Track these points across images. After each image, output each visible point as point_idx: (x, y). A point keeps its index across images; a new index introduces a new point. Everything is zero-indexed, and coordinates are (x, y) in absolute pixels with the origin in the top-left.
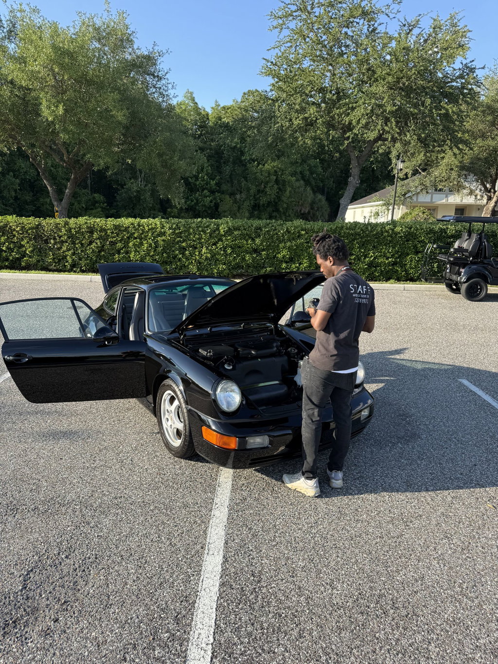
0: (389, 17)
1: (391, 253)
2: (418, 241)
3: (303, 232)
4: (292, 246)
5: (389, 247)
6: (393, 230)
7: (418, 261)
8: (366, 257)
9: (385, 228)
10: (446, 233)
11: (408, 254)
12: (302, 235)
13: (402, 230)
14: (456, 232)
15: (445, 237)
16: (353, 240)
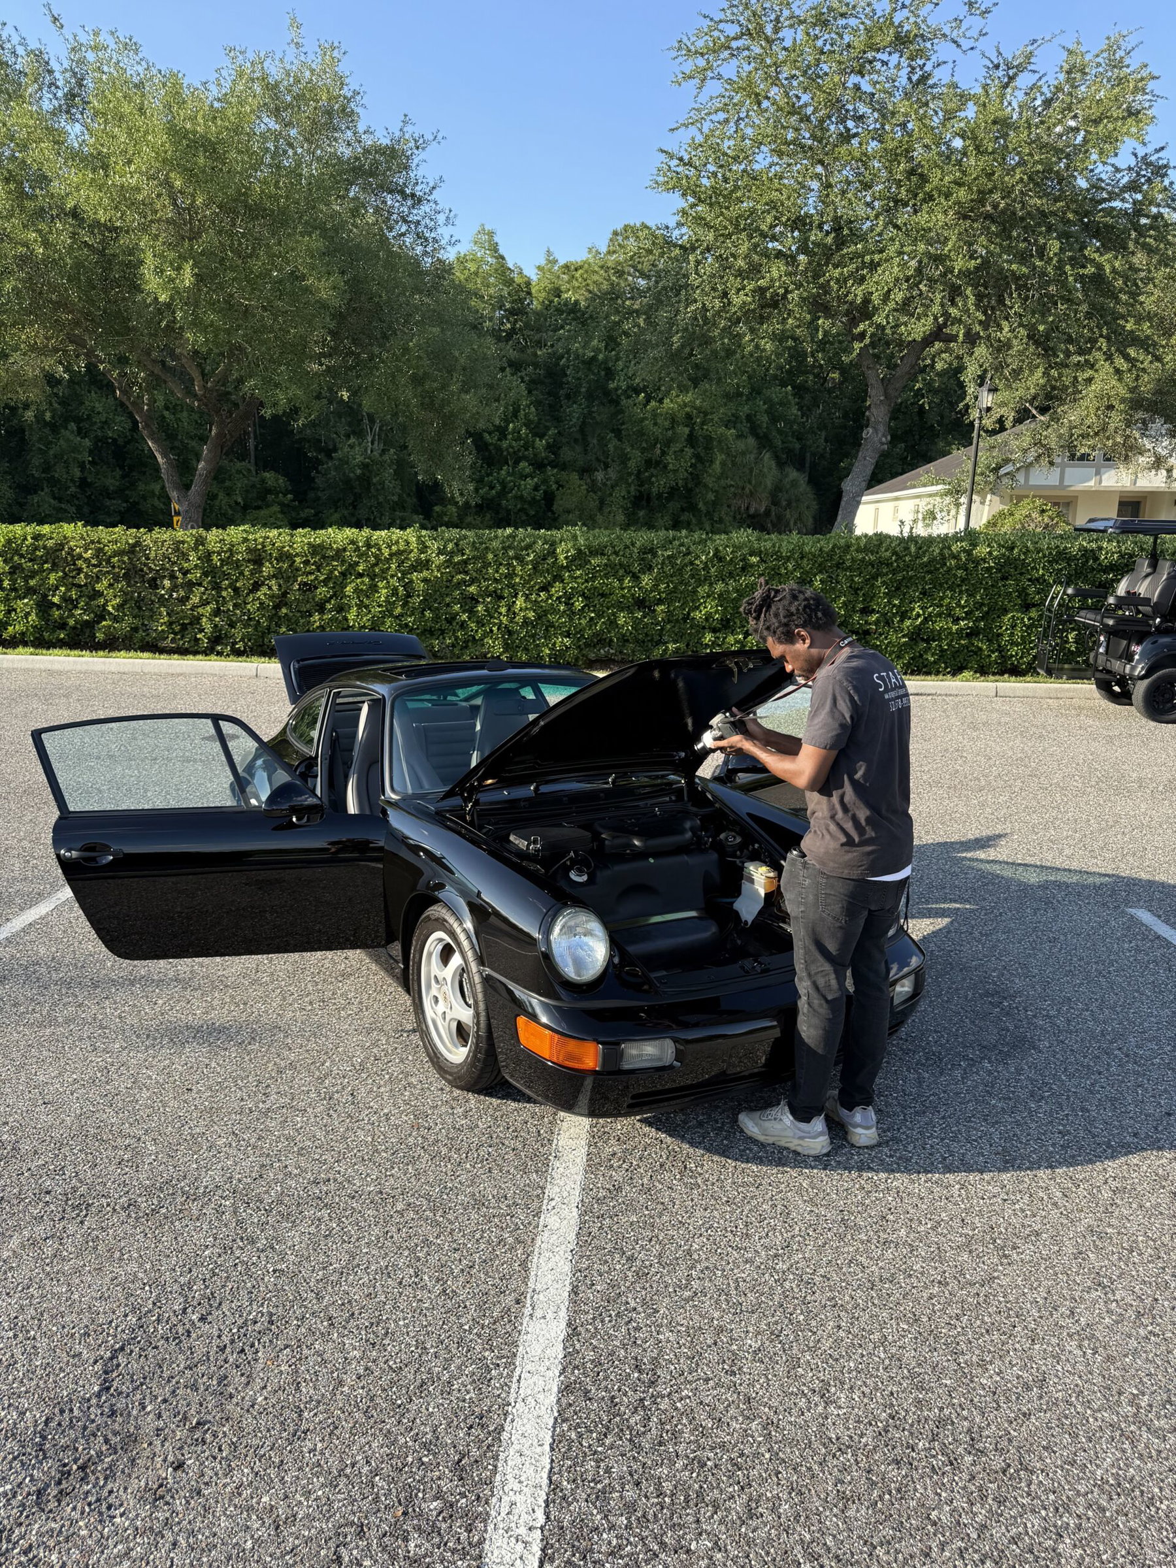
0: (959, 46)
1: (964, 607)
2: (1029, 580)
3: (754, 559)
4: (728, 592)
5: (961, 592)
6: (969, 553)
7: (1028, 627)
8: (904, 616)
9: (949, 548)
10: (1096, 559)
11: (1005, 611)
12: (752, 566)
13: (990, 553)
14: (1122, 556)
15: (1093, 569)
16: (875, 578)
